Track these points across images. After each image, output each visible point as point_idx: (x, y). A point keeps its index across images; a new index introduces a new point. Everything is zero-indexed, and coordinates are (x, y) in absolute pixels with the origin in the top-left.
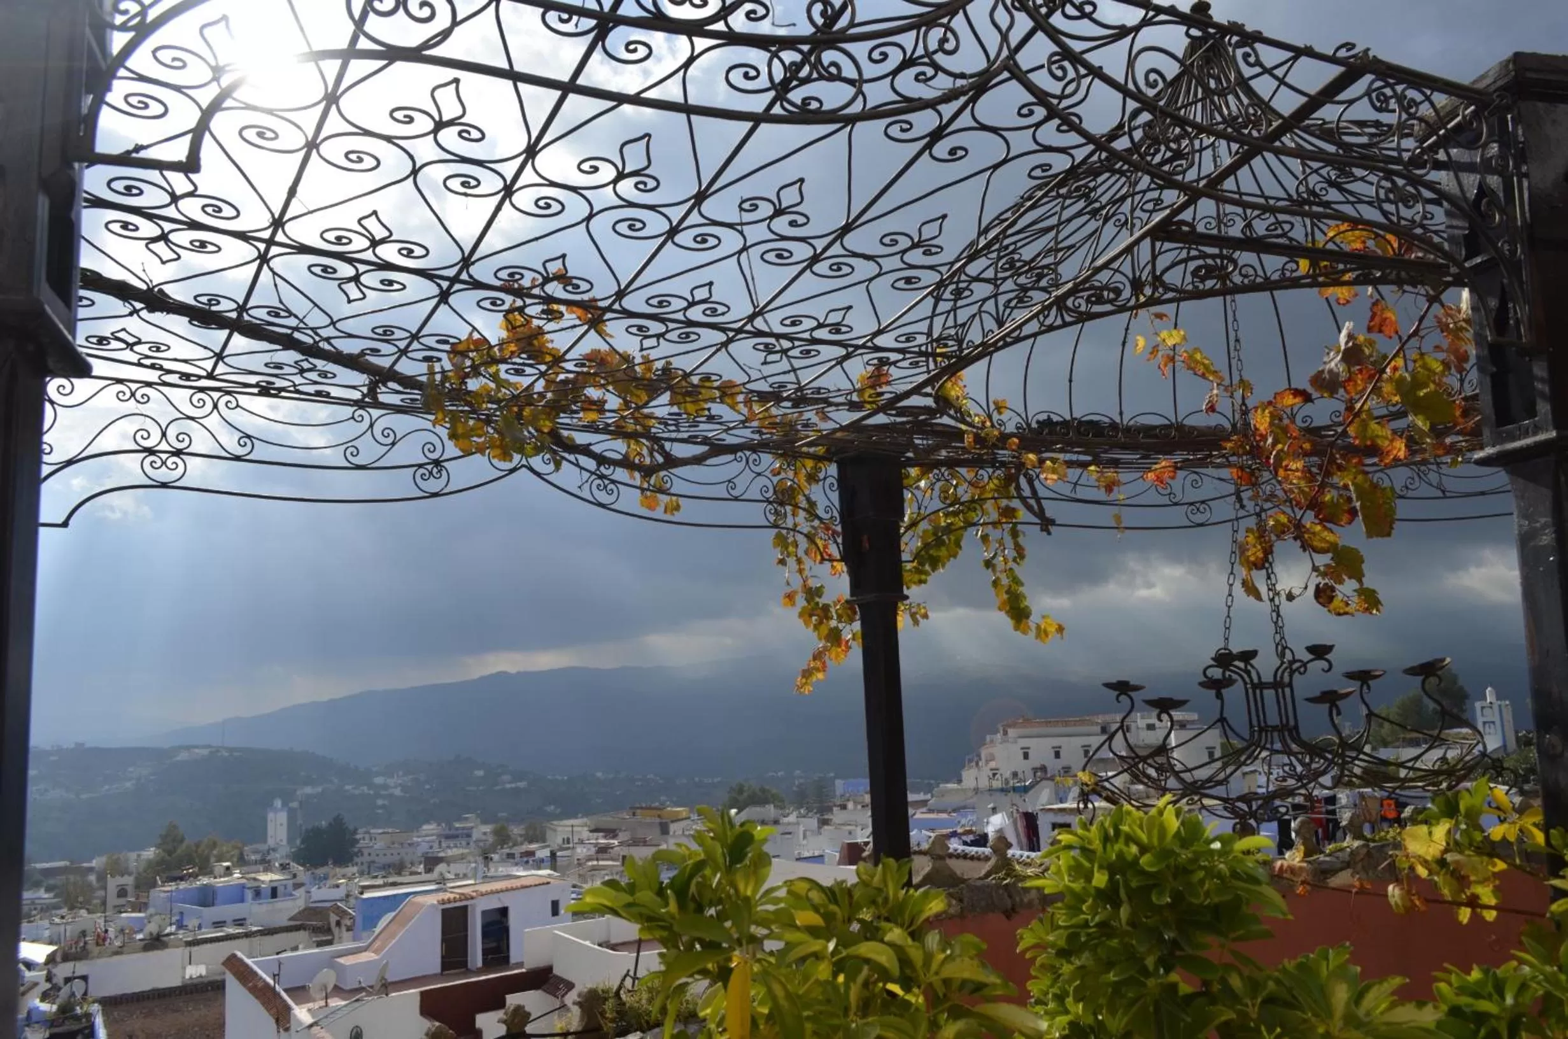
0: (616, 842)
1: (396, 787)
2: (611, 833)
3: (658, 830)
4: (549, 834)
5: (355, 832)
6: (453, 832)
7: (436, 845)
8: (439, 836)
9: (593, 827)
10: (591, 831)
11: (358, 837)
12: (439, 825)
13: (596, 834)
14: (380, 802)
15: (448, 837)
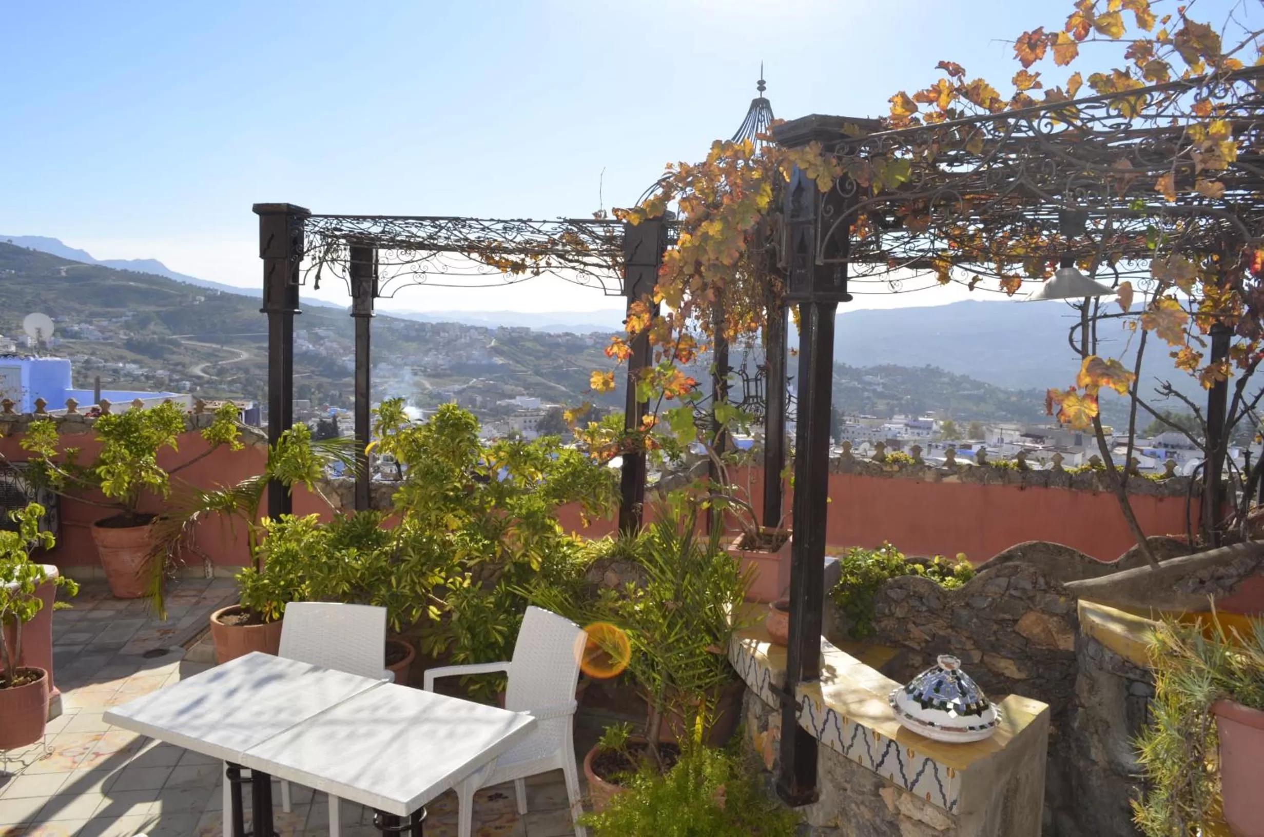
0: (1040, 447)
1: (879, 384)
2: (1038, 438)
3: (1073, 441)
4: (987, 434)
5: (843, 415)
6: (916, 424)
7: (903, 431)
8: (907, 425)
9: (1024, 432)
10: (1022, 436)
11: (845, 418)
12: (907, 417)
13: (1024, 438)
14: (866, 394)
15: (912, 427)
